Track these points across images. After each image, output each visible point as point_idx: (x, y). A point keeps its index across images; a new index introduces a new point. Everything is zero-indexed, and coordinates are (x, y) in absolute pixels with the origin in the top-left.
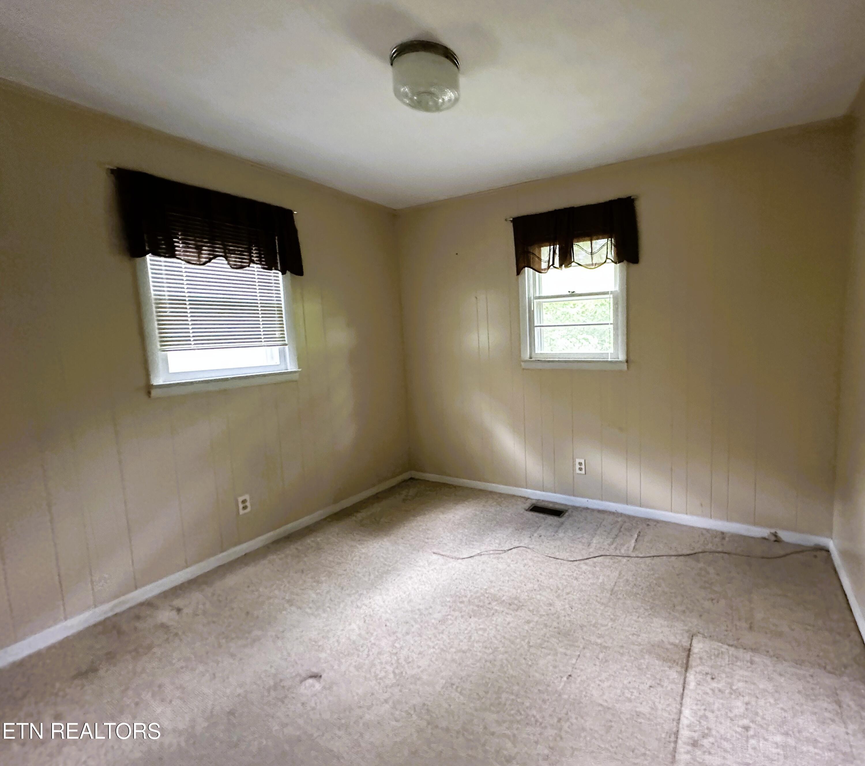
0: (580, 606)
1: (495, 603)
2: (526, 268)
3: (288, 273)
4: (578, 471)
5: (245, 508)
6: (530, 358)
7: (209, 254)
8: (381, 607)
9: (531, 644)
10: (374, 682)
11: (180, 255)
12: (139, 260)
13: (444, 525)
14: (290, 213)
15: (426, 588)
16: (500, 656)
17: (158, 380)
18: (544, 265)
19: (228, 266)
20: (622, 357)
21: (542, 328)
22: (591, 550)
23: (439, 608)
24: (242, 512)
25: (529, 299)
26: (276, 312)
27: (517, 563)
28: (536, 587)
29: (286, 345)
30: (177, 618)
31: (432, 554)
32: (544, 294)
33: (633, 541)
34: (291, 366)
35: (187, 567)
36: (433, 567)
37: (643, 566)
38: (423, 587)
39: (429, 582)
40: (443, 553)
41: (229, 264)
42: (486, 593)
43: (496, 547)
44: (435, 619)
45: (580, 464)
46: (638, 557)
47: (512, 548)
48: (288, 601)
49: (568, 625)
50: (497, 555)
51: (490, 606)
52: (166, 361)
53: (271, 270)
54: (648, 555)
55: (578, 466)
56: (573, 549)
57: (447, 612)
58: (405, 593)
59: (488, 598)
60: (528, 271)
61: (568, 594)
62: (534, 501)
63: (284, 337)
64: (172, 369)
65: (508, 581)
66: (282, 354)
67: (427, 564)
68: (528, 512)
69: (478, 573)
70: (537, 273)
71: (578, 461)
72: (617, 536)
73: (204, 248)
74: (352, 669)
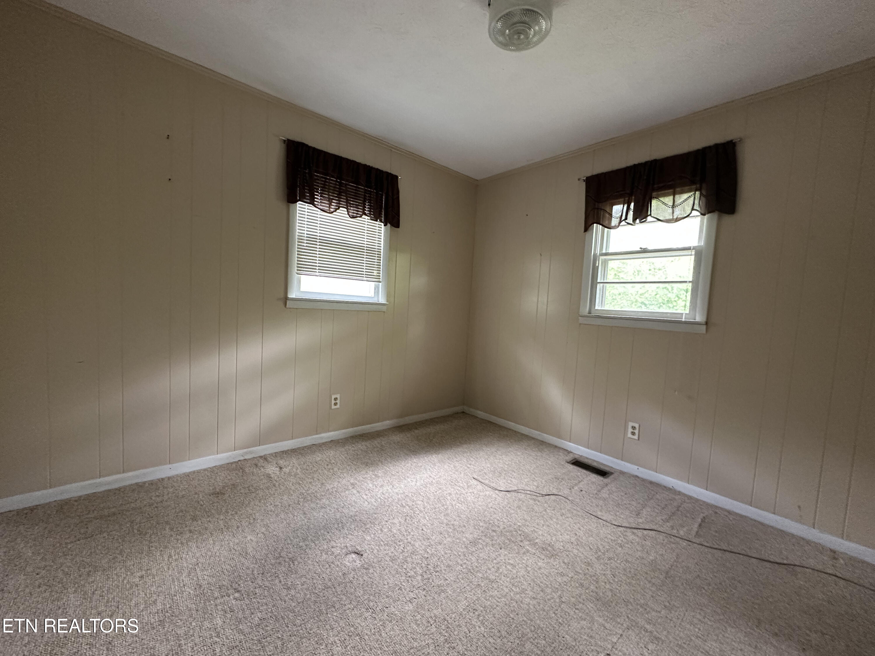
0: (624, 578)
1: (527, 543)
2: (595, 225)
3: (389, 225)
4: (630, 435)
5: (336, 404)
6: (589, 313)
7: (336, 206)
8: (421, 511)
9: (563, 600)
10: (404, 578)
11: (318, 205)
12: (292, 205)
13: (486, 457)
14: (397, 177)
15: (463, 508)
16: (527, 600)
17: (292, 295)
18: (614, 222)
19: (348, 216)
20: (699, 318)
21: (605, 284)
22: (640, 520)
23: (471, 529)
24: (333, 407)
25: (595, 255)
26: (376, 255)
27: (554, 510)
28: (573, 540)
29: (380, 282)
30: (278, 473)
31: (472, 479)
32: (610, 251)
33: (696, 526)
34: (382, 300)
35: (292, 439)
36: (471, 491)
37: (709, 556)
38: (460, 505)
39: (466, 503)
40: (483, 481)
41: (348, 214)
42: (519, 530)
43: (533, 488)
44: (466, 538)
45: (634, 428)
46: (702, 545)
47: (550, 494)
48: (352, 484)
49: (609, 594)
50: (534, 497)
51: (521, 544)
52: (299, 281)
53: (377, 221)
54: (717, 546)
55: (630, 430)
56: (618, 513)
57: (479, 535)
58: (443, 506)
59: (520, 535)
60: (597, 228)
61: (610, 559)
62: (576, 456)
63: (380, 276)
64: (303, 289)
65: (543, 525)
66: (376, 288)
67: (466, 487)
68: (569, 465)
69: (513, 508)
70: (606, 229)
71: (631, 424)
72: (674, 514)
73: (334, 201)
74: (388, 559)
